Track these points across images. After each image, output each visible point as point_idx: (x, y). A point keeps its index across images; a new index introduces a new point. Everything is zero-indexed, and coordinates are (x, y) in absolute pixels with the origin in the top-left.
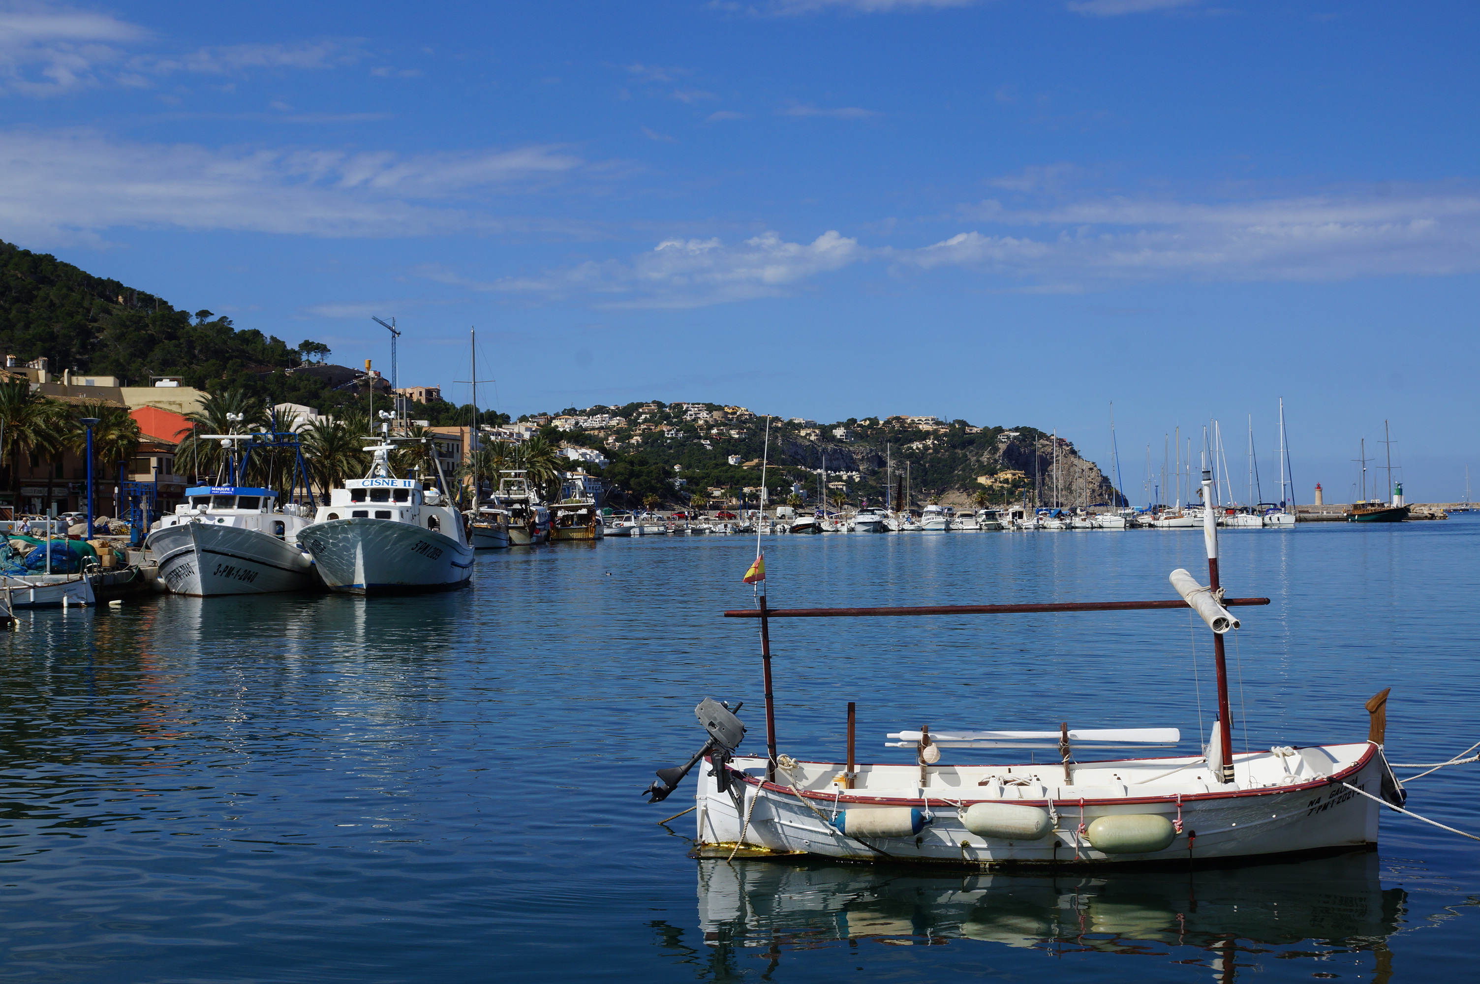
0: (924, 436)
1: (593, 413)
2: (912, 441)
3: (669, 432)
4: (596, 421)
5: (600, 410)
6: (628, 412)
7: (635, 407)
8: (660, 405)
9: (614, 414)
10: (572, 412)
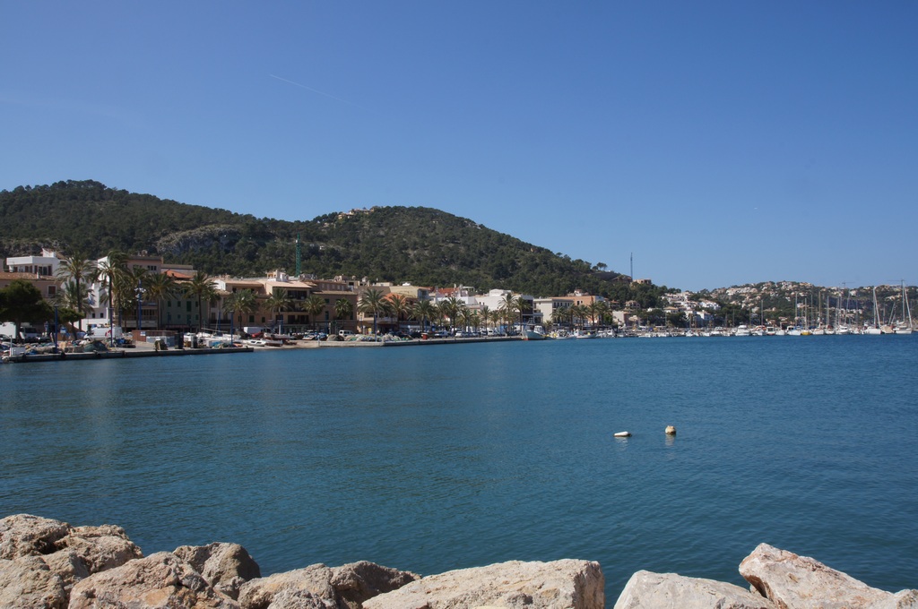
0: (896, 293)
1: (743, 287)
2: (889, 296)
3: (772, 294)
4: (744, 290)
5: (747, 286)
6: (759, 287)
7: (762, 284)
8: (773, 283)
9: (753, 287)
10: (735, 287)
